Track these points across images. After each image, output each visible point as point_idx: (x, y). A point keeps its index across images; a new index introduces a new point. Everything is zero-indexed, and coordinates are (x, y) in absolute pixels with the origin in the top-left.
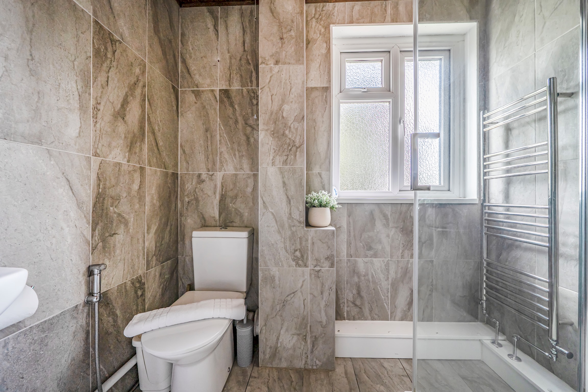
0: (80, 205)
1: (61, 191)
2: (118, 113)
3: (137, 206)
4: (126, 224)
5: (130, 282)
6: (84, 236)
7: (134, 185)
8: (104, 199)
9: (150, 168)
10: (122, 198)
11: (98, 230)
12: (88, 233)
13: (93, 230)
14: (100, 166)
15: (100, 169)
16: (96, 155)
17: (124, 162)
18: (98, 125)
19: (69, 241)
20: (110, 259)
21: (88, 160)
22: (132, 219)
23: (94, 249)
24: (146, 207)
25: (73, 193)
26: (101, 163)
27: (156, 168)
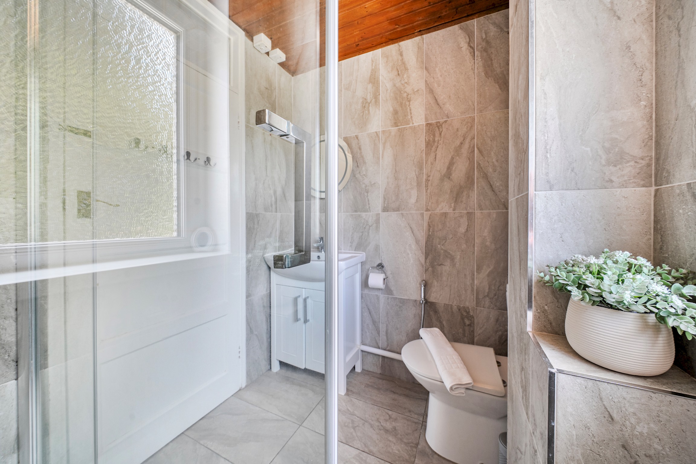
0: (417, 242)
1: (408, 233)
2: (445, 175)
3: (464, 246)
4: (452, 259)
5: (456, 307)
6: (420, 261)
7: (461, 229)
8: (433, 239)
9: (480, 211)
10: (449, 239)
11: (429, 259)
12: (423, 260)
13: (426, 258)
14: (430, 217)
15: (430, 219)
16: (427, 210)
17: (451, 211)
18: (429, 191)
19: (412, 261)
20: (437, 281)
21: (422, 215)
22: (459, 257)
23: (426, 270)
24: (476, 248)
25: (413, 235)
26: (431, 215)
27: (489, 210)
